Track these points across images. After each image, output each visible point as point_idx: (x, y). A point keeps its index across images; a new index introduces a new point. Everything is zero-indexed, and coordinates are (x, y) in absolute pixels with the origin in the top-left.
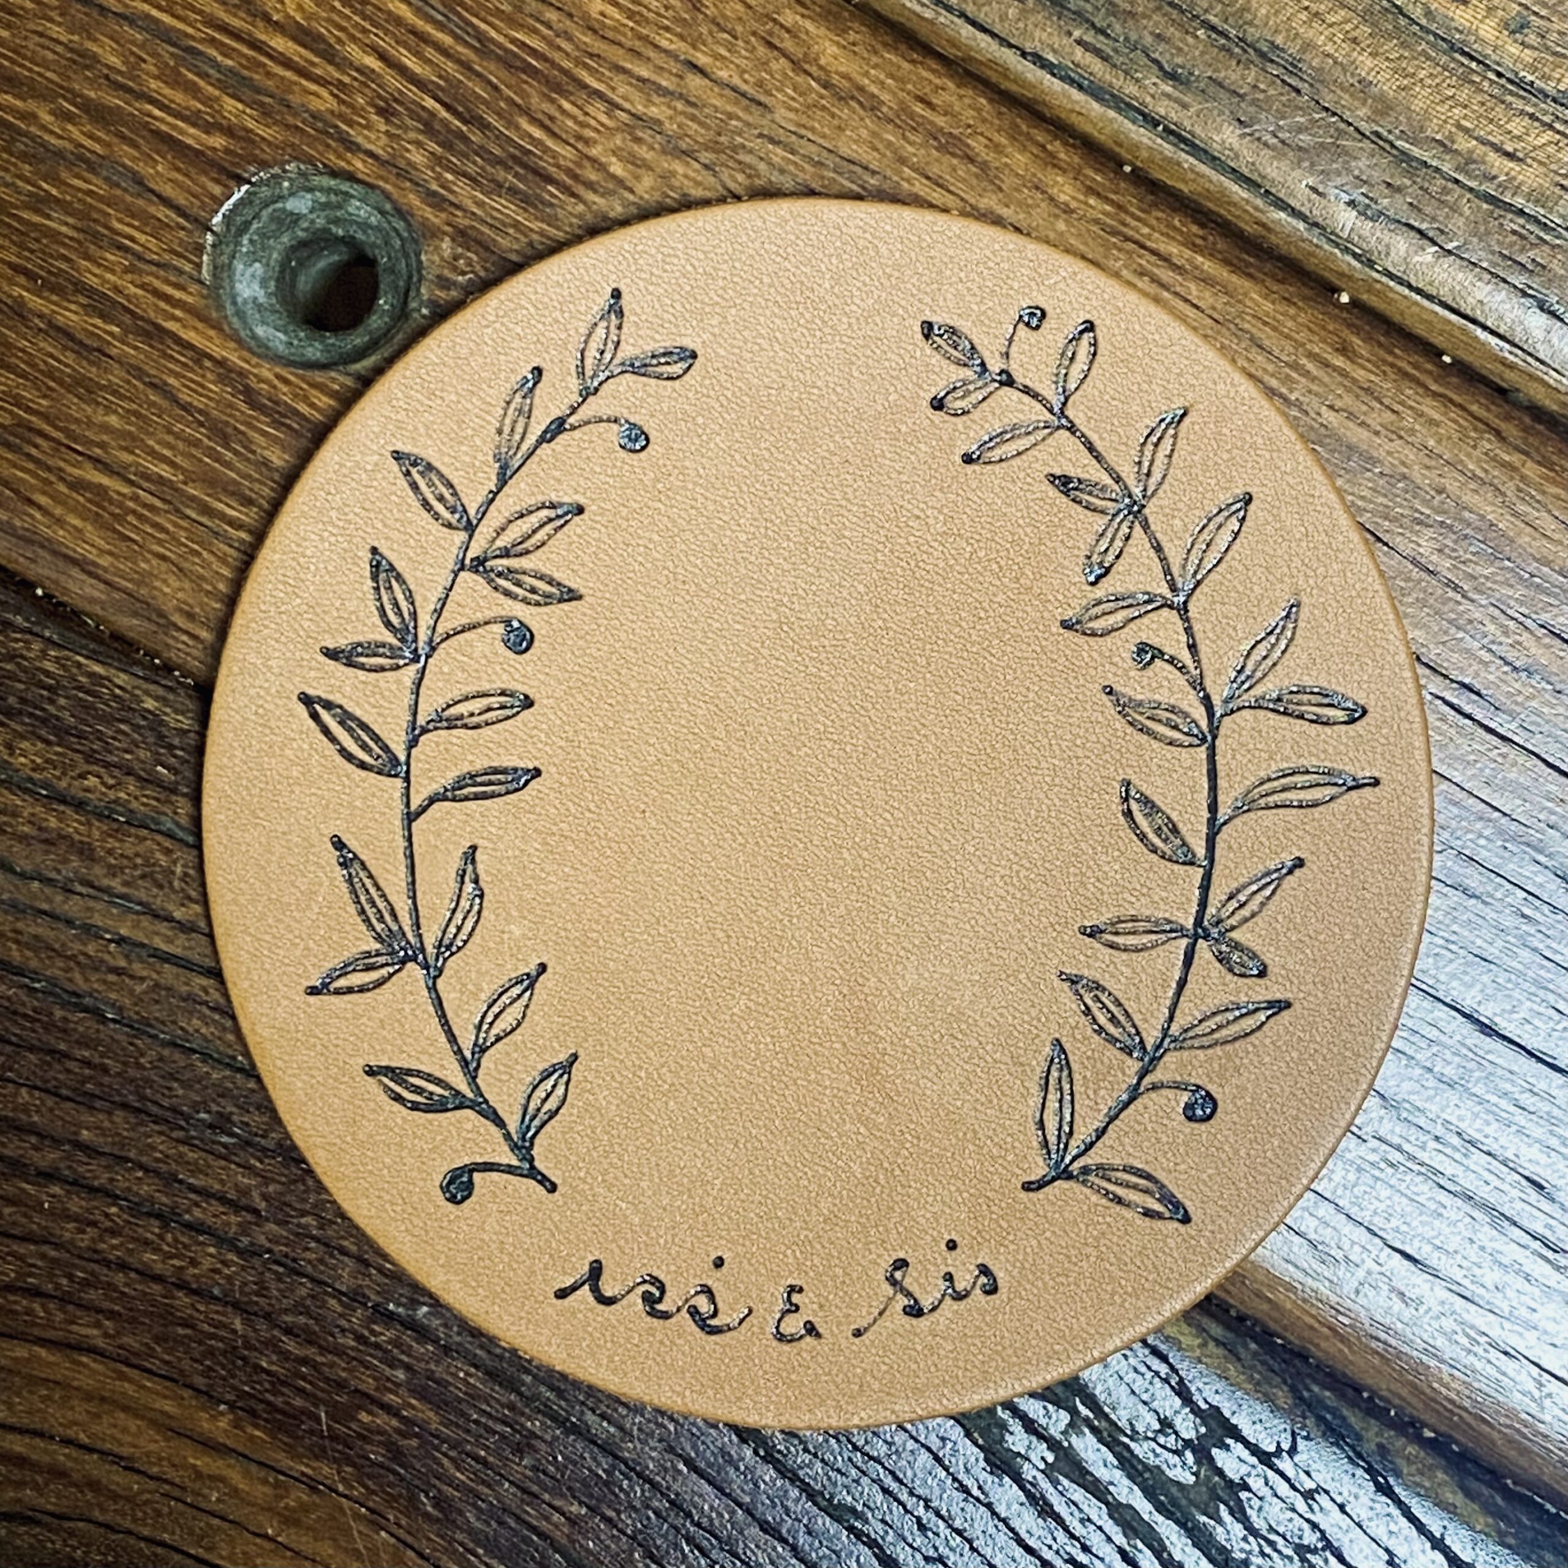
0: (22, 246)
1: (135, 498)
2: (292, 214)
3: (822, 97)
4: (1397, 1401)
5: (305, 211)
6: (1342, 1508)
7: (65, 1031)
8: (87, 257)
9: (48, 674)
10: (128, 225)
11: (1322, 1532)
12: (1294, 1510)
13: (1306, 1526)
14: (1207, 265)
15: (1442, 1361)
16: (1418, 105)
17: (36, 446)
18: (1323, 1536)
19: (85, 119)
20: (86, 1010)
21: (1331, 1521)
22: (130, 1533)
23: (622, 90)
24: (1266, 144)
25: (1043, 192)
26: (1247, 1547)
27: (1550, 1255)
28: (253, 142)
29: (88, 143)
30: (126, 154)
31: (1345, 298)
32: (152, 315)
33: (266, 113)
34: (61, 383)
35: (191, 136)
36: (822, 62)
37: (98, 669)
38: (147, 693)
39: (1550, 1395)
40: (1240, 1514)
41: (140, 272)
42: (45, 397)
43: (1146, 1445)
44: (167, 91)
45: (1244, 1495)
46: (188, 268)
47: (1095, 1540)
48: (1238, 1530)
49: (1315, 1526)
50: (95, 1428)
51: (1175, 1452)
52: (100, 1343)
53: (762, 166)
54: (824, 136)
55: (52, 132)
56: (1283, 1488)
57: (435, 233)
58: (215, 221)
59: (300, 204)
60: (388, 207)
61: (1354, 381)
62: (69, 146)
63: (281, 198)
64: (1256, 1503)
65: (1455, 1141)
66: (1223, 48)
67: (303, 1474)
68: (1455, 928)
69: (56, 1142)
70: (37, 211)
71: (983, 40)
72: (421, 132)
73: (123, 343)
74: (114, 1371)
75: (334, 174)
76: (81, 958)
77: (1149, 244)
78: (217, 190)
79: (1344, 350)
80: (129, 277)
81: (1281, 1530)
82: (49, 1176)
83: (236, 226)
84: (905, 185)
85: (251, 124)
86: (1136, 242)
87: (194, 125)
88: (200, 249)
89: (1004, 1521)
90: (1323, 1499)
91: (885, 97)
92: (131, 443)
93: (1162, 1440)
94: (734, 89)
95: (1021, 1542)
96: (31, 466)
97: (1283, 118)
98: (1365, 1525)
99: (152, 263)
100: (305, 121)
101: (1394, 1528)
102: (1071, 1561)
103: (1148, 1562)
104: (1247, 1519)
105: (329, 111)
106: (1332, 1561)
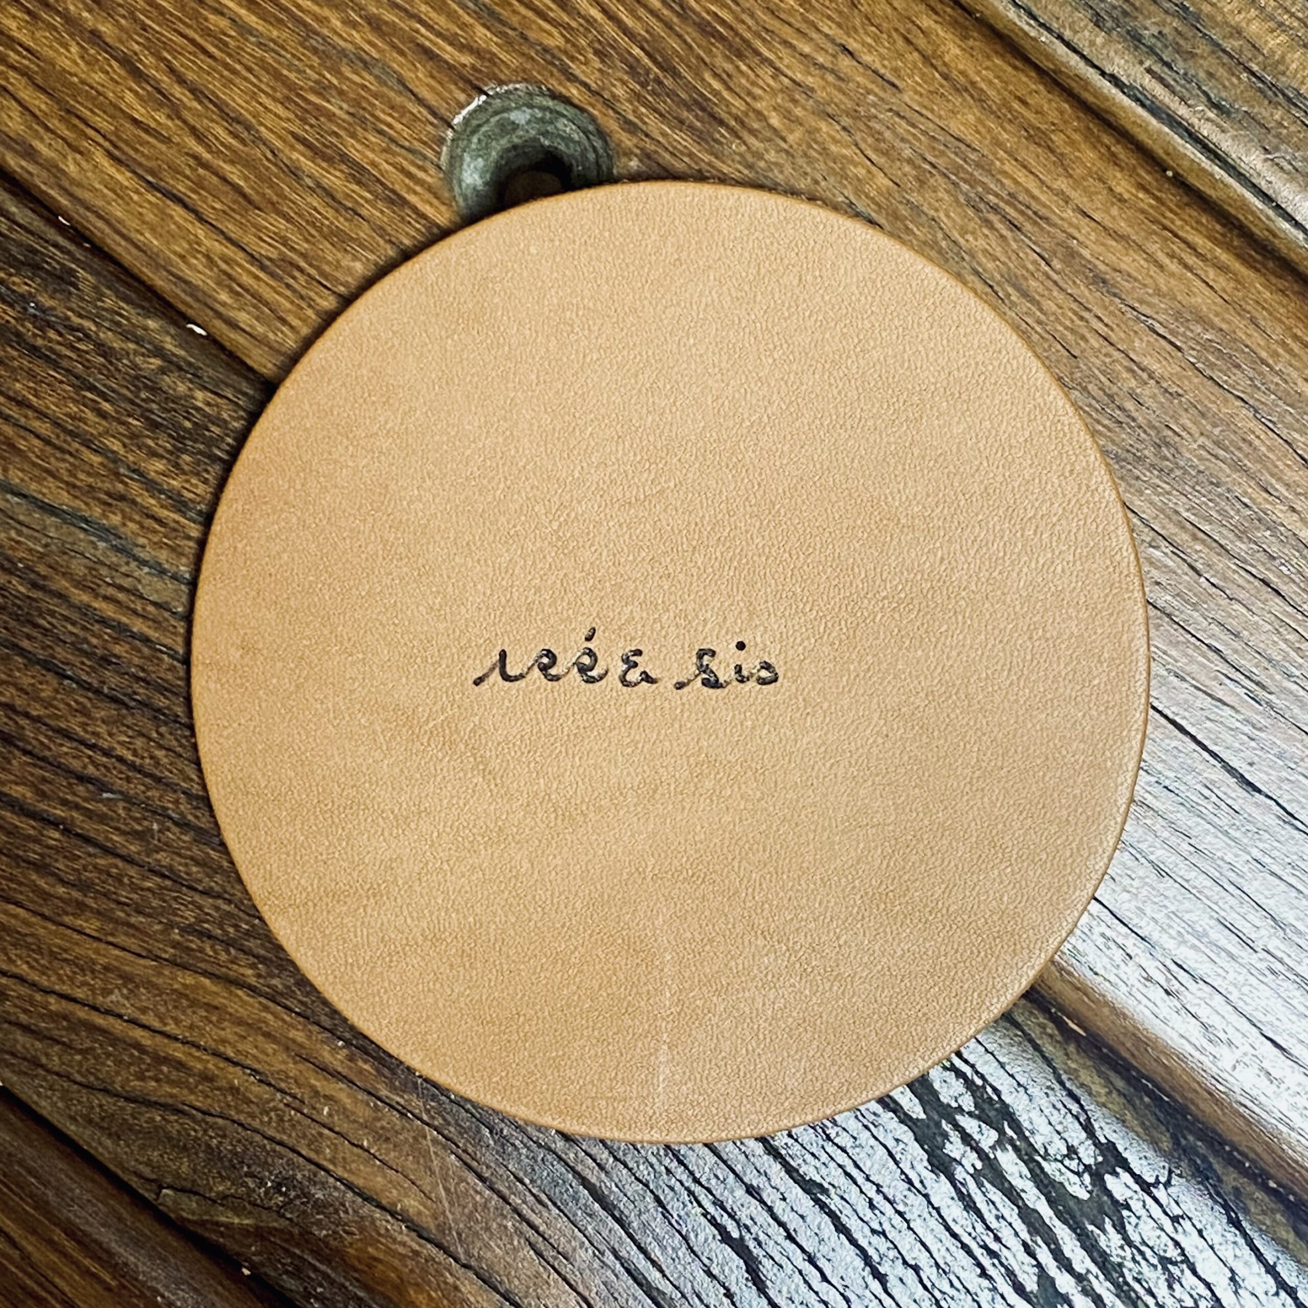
0: (304, 120)
2: (513, 123)
3: (942, 86)
4: (1252, 1155)
5: (523, 122)
6: (1200, 1232)
8: (353, 135)
10: (390, 115)
11: (1183, 1250)
12: (1162, 1230)
13: (1170, 1243)
14: (1224, 257)
15: (1292, 1129)
17: (294, 278)
18: (1183, 1253)
19: (367, 28)
21: (1191, 1242)
22: (256, 1131)
23: (786, 61)
24: (1282, 168)
25: (1104, 183)
26: (1122, 1253)
28: (495, 64)
29: (367, 47)
30: (397, 63)
32: (397, 187)
33: (509, 43)
34: (320, 231)
35: (449, 53)
36: (947, 59)
40: (1120, 1228)
41: (394, 154)
42: (307, 241)
43: (1054, 1165)
44: (433, 15)
45: (1125, 1213)
46: (430, 154)
47: (1006, 1234)
48: (1116, 1239)
49: (1177, 1244)
50: (240, 1047)
51: (1078, 1174)
52: (253, 981)
53: (888, 134)
54: (940, 117)
55: (340, 36)
56: (1157, 1212)
57: (628, 154)
58: (456, 121)
59: (520, 117)
60: (591, 128)
62: (349, 46)
63: (508, 110)
64: (1134, 1220)
66: (1260, 90)
67: (398, 1103)
70: (320, 95)
71: (1074, 59)
72: (627, 73)
73: (373, 206)
74: (260, 1003)
75: (554, 96)
77: (1180, 233)
78: (462, 97)
80: (385, 155)
81: (1151, 1243)
83: (470, 127)
84: (998, 163)
85: (495, 49)
86: (1171, 232)
87: (451, 44)
88: (441, 141)
89: (937, 1210)
90: (1186, 1224)
91: (991, 93)
93: (1067, 1162)
94: (875, 72)
95: (948, 1228)
96: (288, 293)
97: (1297, 150)
98: (1216, 1247)
99: (402, 147)
100: (537, 52)
101: (1238, 1253)
102: (985, 1247)
103: (1044, 1255)
104: (1125, 1231)
105: (558, 47)
106: (1188, 1272)
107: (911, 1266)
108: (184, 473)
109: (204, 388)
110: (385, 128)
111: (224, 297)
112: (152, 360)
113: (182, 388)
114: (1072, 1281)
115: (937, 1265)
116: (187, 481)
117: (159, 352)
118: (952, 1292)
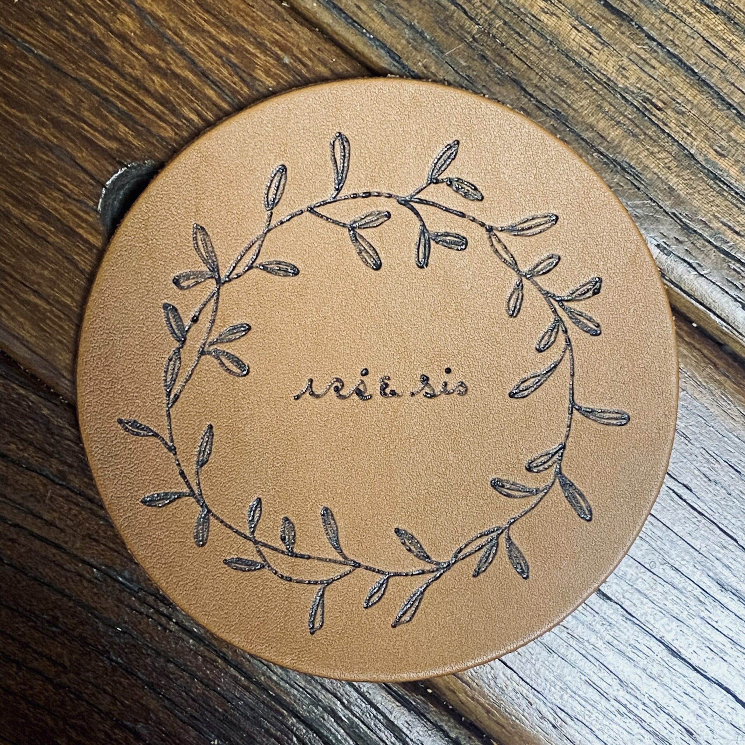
0: (12, 183)
1: (52, 312)
8: (44, 193)
10: (66, 180)
16: (696, 203)
17: (6, 281)
19: (51, 126)
28: (131, 148)
29: (52, 138)
30: (70, 147)
32: (71, 224)
33: (138, 135)
34: (23, 251)
35: (102, 141)
37: (22, 391)
38: (45, 406)
41: (69, 204)
44: (92, 118)
46: (91, 204)
55: (34, 131)
58: (108, 183)
62: (41, 138)
68: (665, 602)
70: (22, 168)
73: (56, 236)
78: (111, 169)
80: (62, 205)
83: (118, 186)
85: (131, 138)
87: (103, 136)
88: (98, 196)
92: (53, 284)
97: (630, 200)
99: (74, 199)
100: (157, 141)
105: (171, 138)
110: (62, 187)
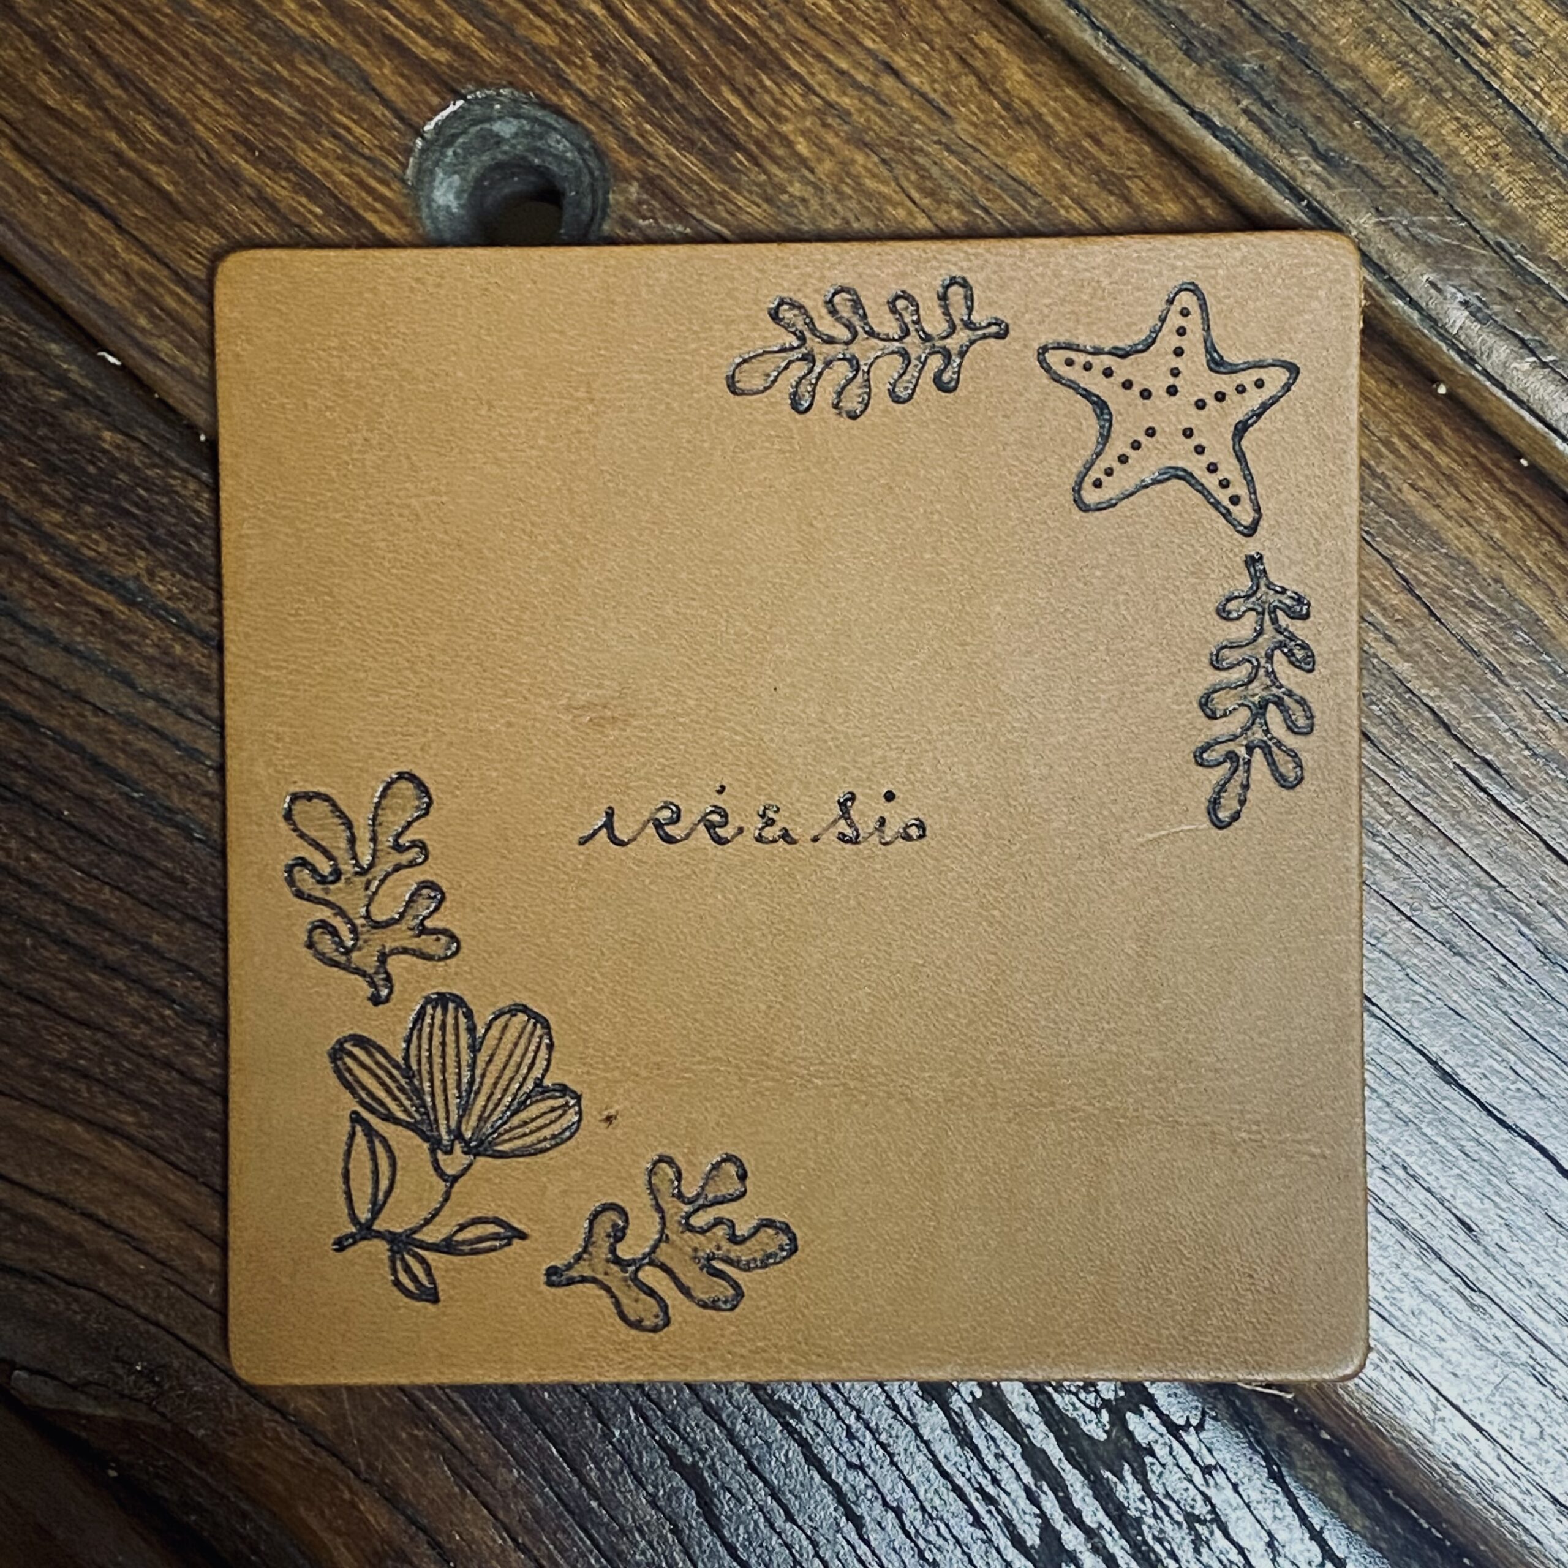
0: (246, 118)
2: (497, 135)
3: (1002, 117)
4: (1303, 1400)
5: (508, 136)
6: (1235, 1487)
7: (153, 841)
8: (305, 140)
9: (198, 513)
10: (349, 117)
11: (1213, 1506)
12: (1191, 1481)
13: (1199, 1498)
16: (1542, 226)
18: (1213, 1510)
19: (326, 12)
20: (177, 825)
21: (1223, 1497)
22: (128, 1307)
23: (820, 77)
24: (1397, 235)
26: (1143, 1507)
27: (1467, 1292)
28: (476, 62)
29: (325, 35)
30: (358, 52)
31: (1442, 390)
32: (353, 203)
33: (491, 39)
35: (420, 46)
36: (1008, 85)
39: (1443, 1419)
40: (1141, 1476)
41: (351, 163)
43: (1067, 1398)
45: (1148, 1459)
46: (393, 165)
47: (1005, 1475)
48: (1136, 1490)
49: (1207, 1499)
50: (115, 1207)
51: (1096, 1410)
52: (133, 1130)
53: (935, 171)
54: (997, 154)
55: (293, 20)
56: (1185, 1460)
57: (627, 177)
58: (427, 128)
59: (505, 128)
60: (586, 145)
61: (1437, 466)
62: (307, 35)
63: (490, 119)
64: (1158, 1468)
65: (1401, 1173)
66: (1374, 141)
68: (1436, 980)
69: (128, 941)
70: (267, 89)
71: (1159, 94)
72: (629, 81)
73: (323, 224)
74: (141, 1157)
75: (543, 104)
76: (181, 778)
78: (435, 100)
79: (1434, 436)
80: (340, 165)
81: (1176, 1497)
82: (114, 970)
83: (445, 136)
84: (1062, 212)
85: (475, 45)
87: (425, 37)
88: (408, 151)
89: (927, 1443)
90: (1220, 1477)
91: (1059, 127)
93: (1082, 1395)
94: (923, 95)
95: (938, 1465)
97: (1416, 215)
98: (1253, 1505)
99: (362, 155)
100: (526, 52)
101: (1279, 1514)
102: (980, 1490)
103: (1050, 1503)
104: (1148, 1481)
105: (551, 48)
106: (1218, 1533)
107: (892, 1509)
108: (85, 527)
109: (115, 429)
110: (342, 132)
111: (143, 321)
112: (53, 392)
113: (88, 426)
114: (1082, 1537)
115: (923, 1509)
116: (89, 537)
117: (62, 381)
118: (940, 1542)
